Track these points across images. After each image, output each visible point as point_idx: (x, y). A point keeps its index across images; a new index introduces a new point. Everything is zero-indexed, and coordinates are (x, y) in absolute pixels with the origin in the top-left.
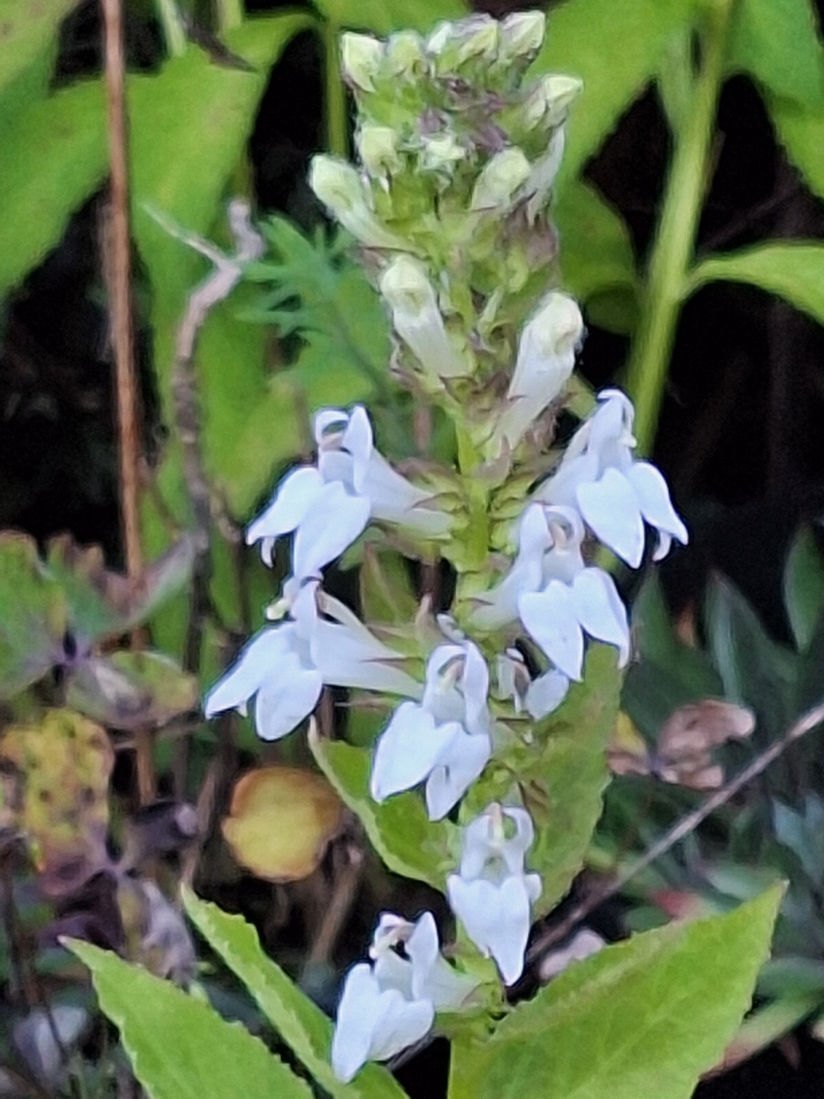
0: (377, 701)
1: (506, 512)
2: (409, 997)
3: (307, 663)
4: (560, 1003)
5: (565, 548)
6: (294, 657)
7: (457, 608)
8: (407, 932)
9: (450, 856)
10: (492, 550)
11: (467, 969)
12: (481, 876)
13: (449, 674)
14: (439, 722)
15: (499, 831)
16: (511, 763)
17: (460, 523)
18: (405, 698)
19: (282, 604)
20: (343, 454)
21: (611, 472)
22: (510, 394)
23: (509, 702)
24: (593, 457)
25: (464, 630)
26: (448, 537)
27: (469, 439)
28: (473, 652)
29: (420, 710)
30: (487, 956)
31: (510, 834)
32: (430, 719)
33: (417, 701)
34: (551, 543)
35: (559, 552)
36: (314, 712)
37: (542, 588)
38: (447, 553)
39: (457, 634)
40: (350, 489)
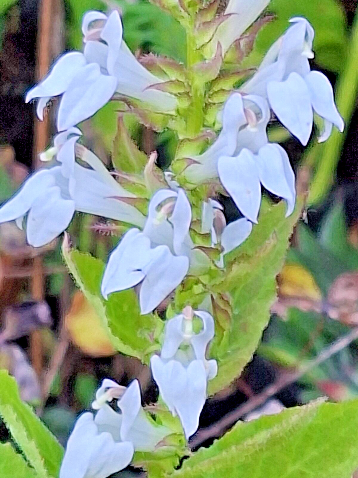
0: (114, 227)
1: (216, 99)
2: (118, 440)
3: (65, 195)
4: (224, 453)
5: (256, 126)
6: (57, 189)
7: (175, 165)
8: (120, 393)
9: (157, 342)
10: (204, 126)
11: (164, 423)
12: (175, 357)
13: (163, 211)
14: (153, 245)
15: (189, 327)
16: (204, 279)
17: (184, 104)
18: (133, 226)
19: (51, 151)
20: (102, 44)
21: (293, 75)
22: (227, 12)
23: (207, 236)
24: (281, 64)
25: (179, 181)
26: (174, 113)
27: (194, 43)
28: (182, 196)
29: (141, 234)
30: (174, 414)
31: (198, 330)
32: (147, 242)
33: (141, 229)
34: (245, 122)
35: (251, 129)
36: (66, 230)
37: (235, 154)
38: (172, 125)
39: (174, 184)
40: (104, 71)
